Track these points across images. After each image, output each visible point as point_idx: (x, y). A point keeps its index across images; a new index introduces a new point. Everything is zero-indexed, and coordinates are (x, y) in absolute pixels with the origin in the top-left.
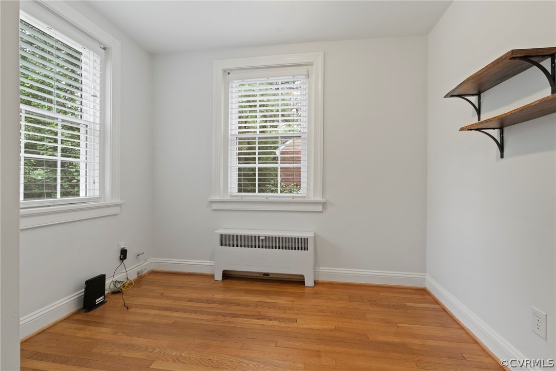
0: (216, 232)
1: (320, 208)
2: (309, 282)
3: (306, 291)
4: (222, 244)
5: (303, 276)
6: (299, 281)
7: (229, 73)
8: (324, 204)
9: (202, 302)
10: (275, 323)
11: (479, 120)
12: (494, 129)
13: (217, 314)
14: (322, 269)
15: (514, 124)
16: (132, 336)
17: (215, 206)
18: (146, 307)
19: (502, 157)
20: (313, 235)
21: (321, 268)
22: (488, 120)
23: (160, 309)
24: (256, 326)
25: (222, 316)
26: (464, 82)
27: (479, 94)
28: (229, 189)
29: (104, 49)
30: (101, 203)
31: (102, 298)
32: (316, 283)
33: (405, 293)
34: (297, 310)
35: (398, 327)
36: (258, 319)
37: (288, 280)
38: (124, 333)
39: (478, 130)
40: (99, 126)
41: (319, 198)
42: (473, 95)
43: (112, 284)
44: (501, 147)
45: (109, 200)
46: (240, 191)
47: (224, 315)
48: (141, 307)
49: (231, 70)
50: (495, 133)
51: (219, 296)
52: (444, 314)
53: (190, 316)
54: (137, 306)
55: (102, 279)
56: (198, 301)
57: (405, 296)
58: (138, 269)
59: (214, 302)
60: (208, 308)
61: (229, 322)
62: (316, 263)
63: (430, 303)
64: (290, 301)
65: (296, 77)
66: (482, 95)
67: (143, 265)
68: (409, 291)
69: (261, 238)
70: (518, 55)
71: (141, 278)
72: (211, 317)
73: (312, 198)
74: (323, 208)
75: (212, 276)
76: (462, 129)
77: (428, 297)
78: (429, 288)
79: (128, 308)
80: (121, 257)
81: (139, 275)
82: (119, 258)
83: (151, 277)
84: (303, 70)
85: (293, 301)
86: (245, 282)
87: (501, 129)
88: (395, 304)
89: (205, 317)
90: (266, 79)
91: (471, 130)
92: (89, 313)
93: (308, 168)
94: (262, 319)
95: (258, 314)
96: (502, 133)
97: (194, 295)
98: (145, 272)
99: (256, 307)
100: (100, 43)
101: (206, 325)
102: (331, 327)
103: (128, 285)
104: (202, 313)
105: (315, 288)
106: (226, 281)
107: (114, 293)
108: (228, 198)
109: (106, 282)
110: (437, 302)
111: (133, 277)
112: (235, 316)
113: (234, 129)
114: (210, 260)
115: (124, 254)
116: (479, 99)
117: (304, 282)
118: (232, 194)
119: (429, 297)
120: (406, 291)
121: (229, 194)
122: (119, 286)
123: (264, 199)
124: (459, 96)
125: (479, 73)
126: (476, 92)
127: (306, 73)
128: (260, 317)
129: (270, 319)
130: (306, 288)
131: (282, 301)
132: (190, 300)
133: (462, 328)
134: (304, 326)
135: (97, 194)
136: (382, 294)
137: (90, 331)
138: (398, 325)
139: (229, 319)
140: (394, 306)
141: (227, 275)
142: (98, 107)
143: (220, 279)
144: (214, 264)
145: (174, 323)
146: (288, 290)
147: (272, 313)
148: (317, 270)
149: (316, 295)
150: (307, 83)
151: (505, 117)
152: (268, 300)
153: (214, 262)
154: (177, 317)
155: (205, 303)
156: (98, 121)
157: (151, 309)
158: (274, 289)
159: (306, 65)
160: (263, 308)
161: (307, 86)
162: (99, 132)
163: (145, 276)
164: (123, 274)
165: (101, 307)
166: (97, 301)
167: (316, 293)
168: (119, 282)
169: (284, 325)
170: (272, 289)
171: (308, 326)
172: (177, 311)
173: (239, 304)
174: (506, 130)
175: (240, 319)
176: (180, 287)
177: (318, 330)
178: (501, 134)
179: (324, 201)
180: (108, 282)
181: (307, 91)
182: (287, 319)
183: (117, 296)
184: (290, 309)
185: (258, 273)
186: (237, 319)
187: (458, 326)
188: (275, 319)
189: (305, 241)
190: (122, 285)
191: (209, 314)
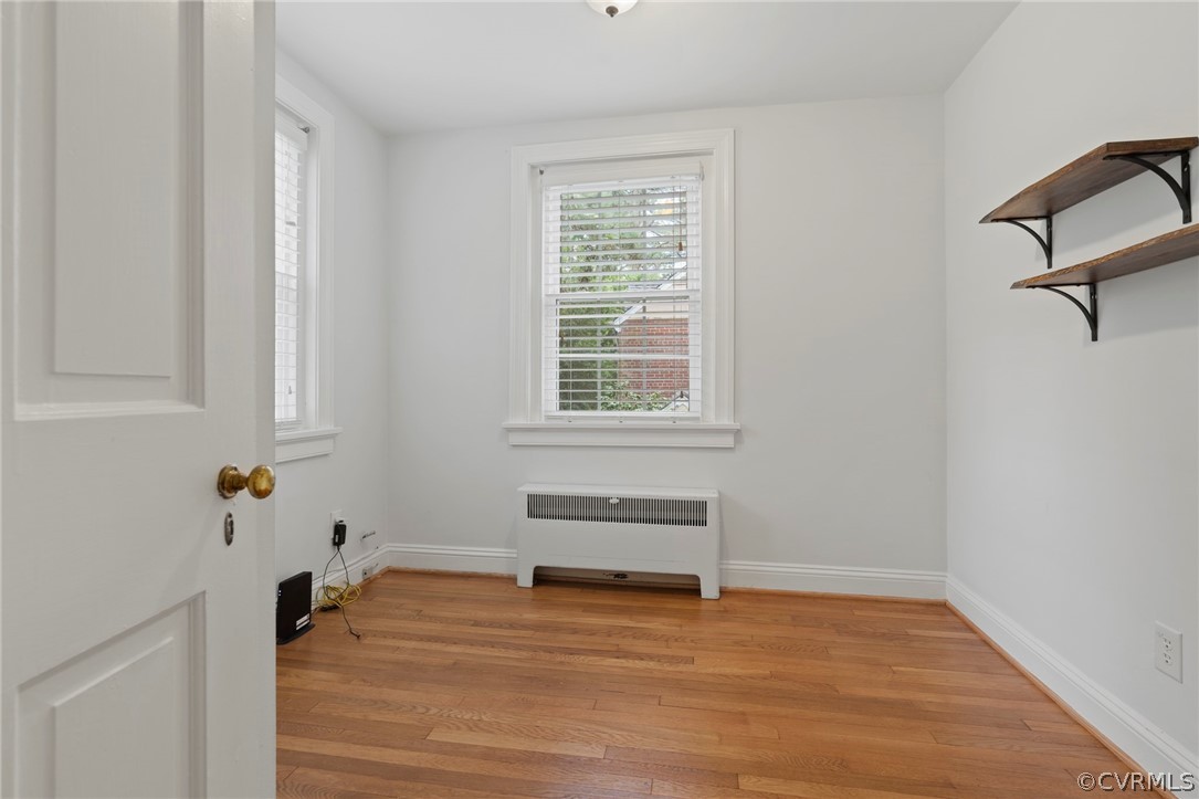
0: (520, 489)
1: (728, 441)
2: (709, 590)
3: (704, 606)
4: (531, 514)
5: (696, 578)
6: (688, 589)
7: (542, 172)
8: (737, 433)
9: (501, 627)
10: (652, 664)
11: (1050, 266)
12: (1078, 285)
13: (535, 649)
14: (735, 564)
15: (1116, 276)
16: (380, 686)
17: (516, 439)
18: (395, 636)
19: (1095, 338)
20: (716, 495)
21: (732, 562)
22: (1067, 269)
23: (421, 640)
24: (615, 670)
25: (545, 651)
26: (1018, 196)
27: (1048, 217)
28: (543, 402)
29: (306, 130)
30: (300, 432)
31: (305, 618)
32: (723, 592)
33: (906, 612)
34: (692, 641)
35: (894, 672)
36: (618, 658)
37: (664, 586)
38: (364, 681)
39: (1047, 287)
40: (295, 281)
41: (726, 421)
42: (1036, 218)
43: (322, 591)
44: (1093, 319)
45: (315, 426)
46: (563, 407)
47: (550, 651)
48: (385, 635)
49: (546, 165)
50: (1081, 293)
51: (531, 616)
52: (986, 649)
53: (483, 653)
54: (375, 634)
55: (305, 580)
56: (491, 625)
57: (906, 616)
58: (365, 564)
59: (524, 627)
60: (515, 637)
61: (562, 663)
62: (723, 553)
63: (955, 629)
64: (676, 625)
65: (678, 178)
66: (1055, 218)
67: (374, 556)
68: (914, 607)
69: (611, 501)
70: (1119, 153)
71: (371, 582)
72: (524, 654)
73: (712, 420)
74: (736, 442)
75: (513, 579)
76: (1016, 286)
77: (950, 618)
78: (953, 602)
79: (358, 637)
80: (334, 539)
81: (366, 577)
82: (330, 542)
83: (389, 580)
84: (692, 164)
85: (681, 626)
86: (579, 590)
87: (1093, 285)
88: (886, 631)
89: (512, 654)
90: (616, 182)
91: (1034, 287)
92: (285, 646)
93: (704, 360)
94: (624, 657)
95: (615, 648)
96: (1093, 293)
97: (483, 615)
98: (376, 571)
99: (610, 636)
100: (298, 119)
101: (517, 667)
102: (761, 672)
103: (349, 595)
104: (507, 646)
105: (723, 602)
106: (541, 589)
107: (324, 609)
108: (541, 421)
109: (313, 587)
110: (970, 628)
111: (356, 580)
112: (572, 652)
113: (551, 284)
114: (506, 547)
115: (340, 532)
116: (1049, 226)
117: (700, 590)
118: (550, 414)
119: (955, 618)
120: (908, 607)
121: (543, 414)
122: (333, 595)
123: (615, 423)
124: (1010, 220)
125: (1048, 181)
126: (1043, 213)
127: (698, 171)
128: (620, 653)
129: (640, 657)
130: (703, 602)
131: (657, 625)
132: (477, 624)
133: (1022, 674)
134: (711, 670)
135: (293, 414)
136: (857, 613)
137: (297, 676)
138: (895, 668)
139: (560, 658)
140: (884, 634)
141: (542, 577)
142: (294, 245)
143: (530, 584)
144: (515, 555)
145: (455, 664)
146: (669, 606)
147: (641, 646)
148: (724, 567)
149: (724, 615)
150: (700, 191)
151: (1098, 265)
152: (632, 624)
153: (515, 551)
154: (458, 654)
155: (506, 628)
156: (294, 271)
157: (403, 639)
158: (641, 604)
159: (698, 154)
160: (624, 637)
161: (700, 195)
162: (295, 293)
163: (376, 578)
164: (337, 575)
165: (306, 635)
166: (298, 622)
167: (726, 611)
168: (334, 589)
169: (671, 669)
170: (635, 604)
171: (717, 670)
172: (455, 643)
173: (575, 632)
174: (1101, 286)
175: (583, 657)
176: (452, 600)
177: (738, 676)
178: (1091, 295)
179: (737, 426)
180: (316, 585)
181: (700, 206)
182: (673, 657)
183: (330, 616)
184: (676, 640)
185: (604, 572)
186: (576, 657)
187: (1013, 672)
188: (651, 657)
189: (701, 506)
190: (337, 594)
191: (518, 648)
